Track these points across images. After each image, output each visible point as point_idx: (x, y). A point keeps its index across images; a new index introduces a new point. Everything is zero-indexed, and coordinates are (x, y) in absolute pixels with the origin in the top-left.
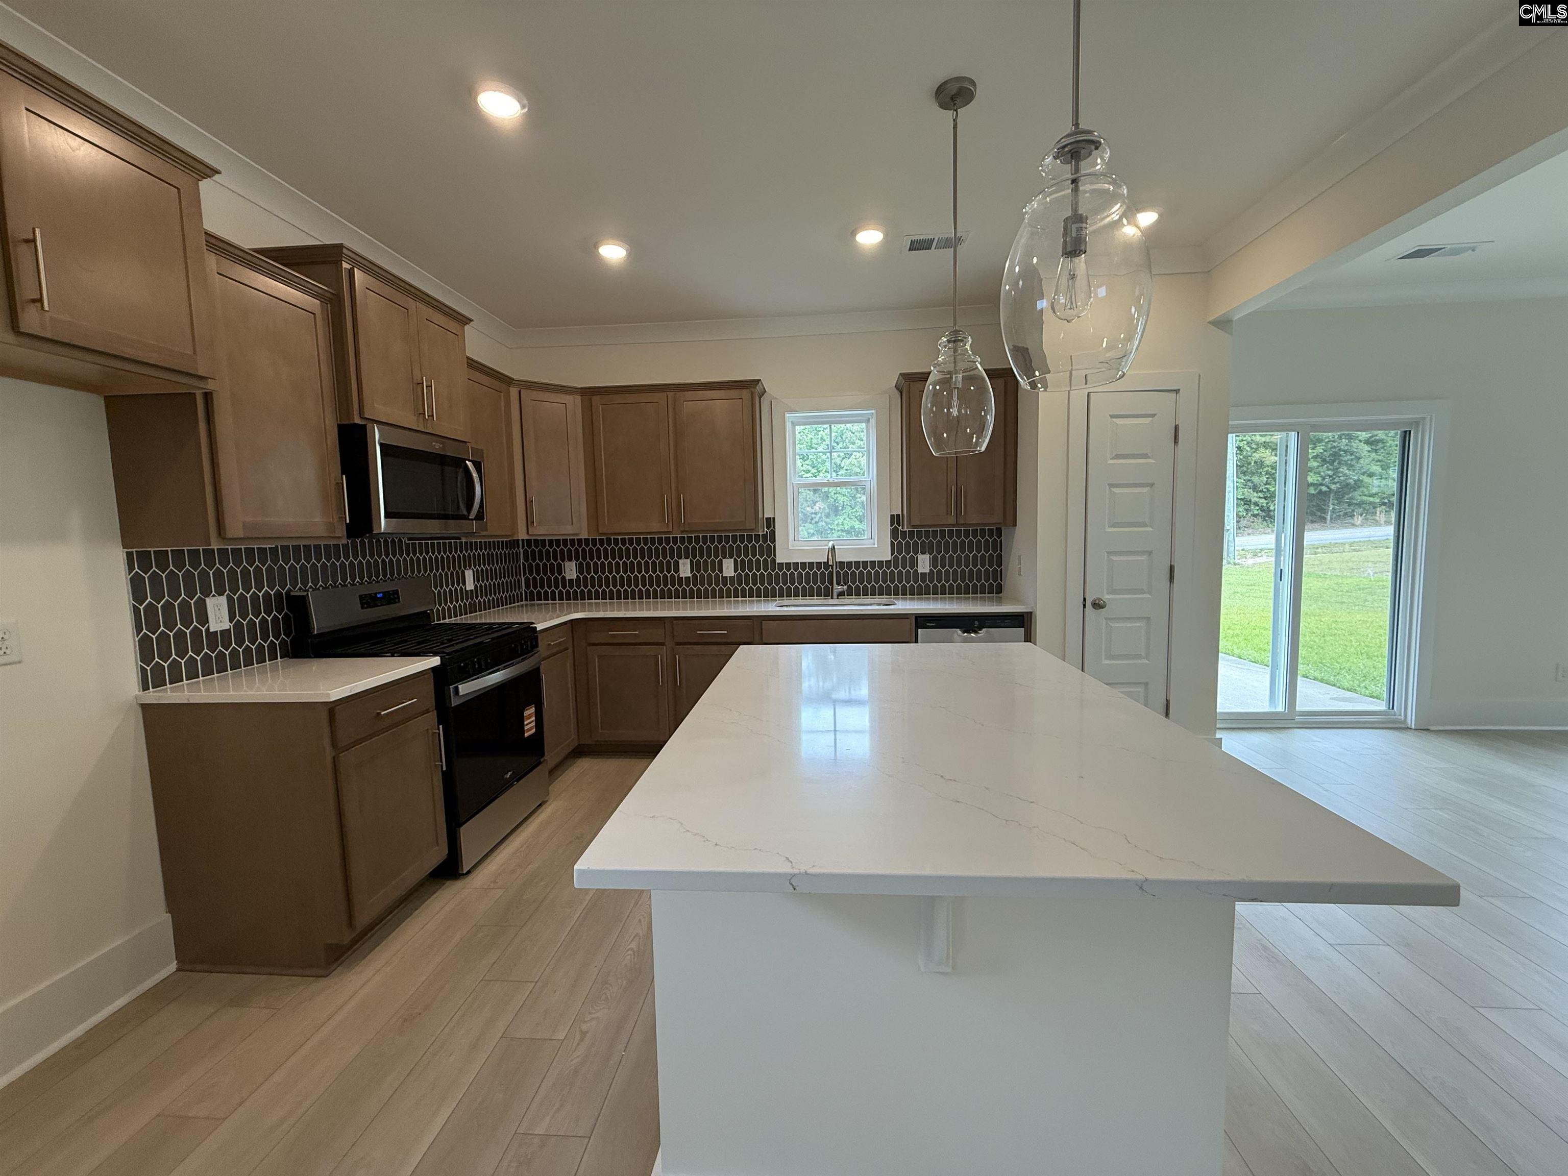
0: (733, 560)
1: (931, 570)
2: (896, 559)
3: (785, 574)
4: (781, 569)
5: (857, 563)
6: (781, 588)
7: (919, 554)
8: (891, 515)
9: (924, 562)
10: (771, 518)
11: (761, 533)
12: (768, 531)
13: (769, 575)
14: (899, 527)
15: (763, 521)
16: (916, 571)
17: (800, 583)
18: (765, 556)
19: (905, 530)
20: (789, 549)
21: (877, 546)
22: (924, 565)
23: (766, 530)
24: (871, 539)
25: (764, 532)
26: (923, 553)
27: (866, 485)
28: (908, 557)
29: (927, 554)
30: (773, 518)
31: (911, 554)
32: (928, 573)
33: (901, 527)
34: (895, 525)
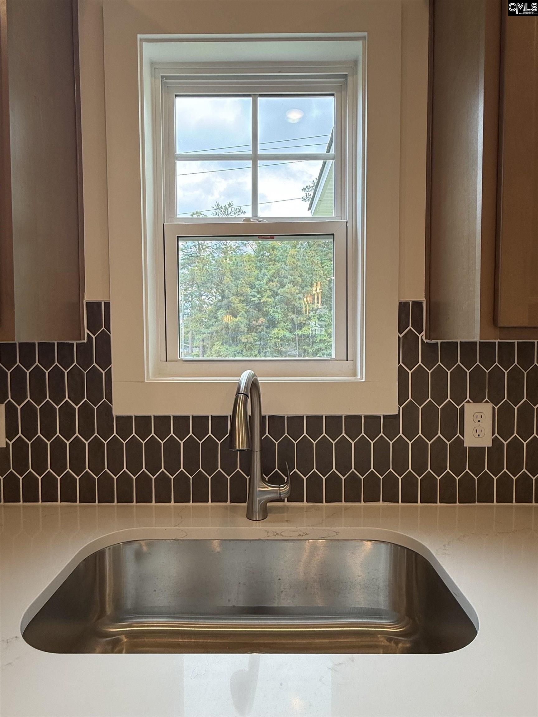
0: (3, 407)
1: (495, 440)
2: (409, 412)
4: (124, 431)
5: (315, 421)
7: (466, 402)
8: (400, 303)
9: (479, 421)
10: (99, 304)
11: (75, 342)
12: (94, 337)
13: (96, 446)
14: (420, 334)
15: (81, 313)
16: (460, 442)
17: (172, 467)
18: (85, 399)
19: (433, 341)
20: (146, 381)
21: (362, 379)
22: (478, 429)
23: (88, 334)
24: (347, 360)
25: (84, 340)
26: (477, 399)
27: (333, 235)
28: (440, 408)
29: (487, 402)
30: (104, 302)
31: (449, 399)
32: (488, 447)
33: (424, 333)
34: (410, 327)
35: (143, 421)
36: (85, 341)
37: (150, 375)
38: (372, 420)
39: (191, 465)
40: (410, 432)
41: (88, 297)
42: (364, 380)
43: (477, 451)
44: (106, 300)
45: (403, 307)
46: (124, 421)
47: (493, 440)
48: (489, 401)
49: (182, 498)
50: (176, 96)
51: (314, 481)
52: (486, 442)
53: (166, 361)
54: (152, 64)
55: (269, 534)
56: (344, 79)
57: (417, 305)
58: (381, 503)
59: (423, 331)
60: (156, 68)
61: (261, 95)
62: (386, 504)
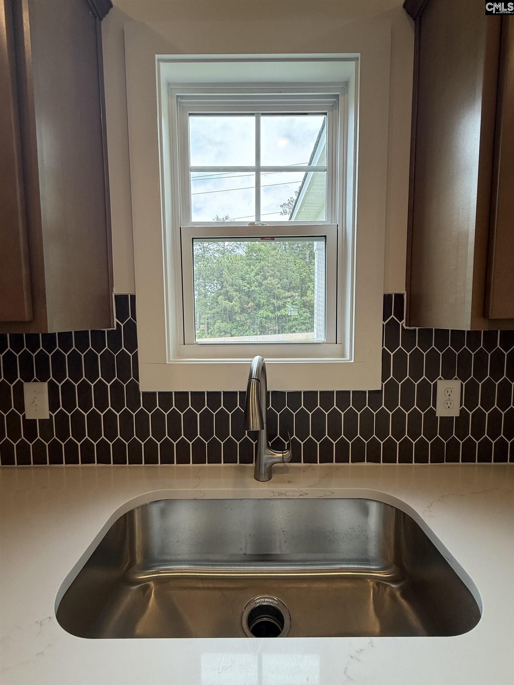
0: (46, 385)
1: (462, 411)
2: (390, 387)
3: (158, 416)
4: (150, 404)
5: (311, 395)
6: (151, 445)
7: (439, 379)
8: (385, 295)
9: (449, 395)
10: (126, 296)
11: (106, 330)
12: (122, 325)
13: (126, 417)
14: (400, 322)
15: (111, 304)
16: (432, 413)
17: (191, 434)
18: (116, 378)
19: (412, 328)
20: (167, 363)
21: (351, 359)
22: (448, 402)
23: (117, 322)
24: (336, 343)
25: (114, 327)
26: (448, 376)
27: (325, 236)
28: (416, 384)
29: (456, 379)
30: (131, 295)
31: (424, 376)
32: (456, 417)
33: (404, 321)
34: (393, 316)
35: (165, 396)
36: (115, 329)
37: (171, 358)
38: (359, 395)
39: (206, 434)
40: (391, 404)
41: (117, 290)
42: (353, 361)
43: (447, 420)
44: (133, 293)
45: (387, 298)
46: (150, 396)
47: (461, 410)
48: (458, 378)
49: (199, 460)
50: (190, 114)
51: (310, 445)
52: (455, 412)
53: (184, 344)
54: (169, 84)
55: (275, 494)
56: (335, 100)
57: (399, 297)
58: (365, 464)
59: (403, 319)
60: (172, 88)
61: (263, 114)
62: (370, 464)
